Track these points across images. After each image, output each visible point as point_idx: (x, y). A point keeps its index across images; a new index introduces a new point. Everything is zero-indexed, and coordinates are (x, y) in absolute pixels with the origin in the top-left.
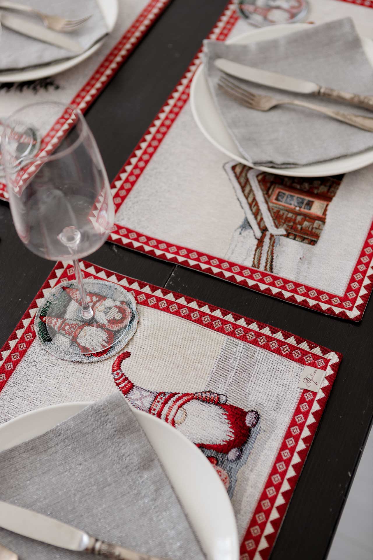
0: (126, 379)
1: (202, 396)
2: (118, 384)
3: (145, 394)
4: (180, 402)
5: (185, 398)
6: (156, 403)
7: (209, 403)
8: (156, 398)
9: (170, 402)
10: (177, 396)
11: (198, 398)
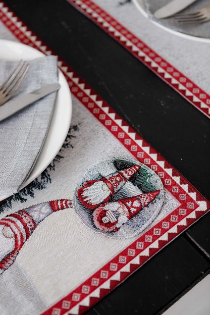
0: (63, 208)
1: (12, 256)
2: (62, 200)
3: (42, 216)
4: (19, 238)
5: (19, 243)
6: (29, 220)
7: (3, 259)
9: (23, 231)
11: (13, 252)
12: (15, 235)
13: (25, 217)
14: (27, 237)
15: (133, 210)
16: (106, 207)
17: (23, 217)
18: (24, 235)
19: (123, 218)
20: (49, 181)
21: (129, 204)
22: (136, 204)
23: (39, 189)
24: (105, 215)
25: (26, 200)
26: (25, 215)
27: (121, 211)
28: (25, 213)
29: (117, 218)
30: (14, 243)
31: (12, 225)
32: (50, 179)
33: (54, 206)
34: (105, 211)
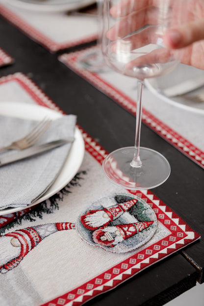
3: (47, 233)
4: (25, 247)
8: (40, 237)
10: (30, 248)
12: (22, 245)
13: (33, 232)
14: (32, 247)
15: (128, 233)
16: (105, 230)
17: (31, 232)
18: (30, 245)
19: (120, 238)
20: (57, 208)
21: (125, 229)
22: (132, 229)
23: (48, 213)
24: (103, 235)
25: (34, 220)
26: (33, 231)
27: (118, 233)
28: (33, 229)
29: (114, 238)
30: (20, 251)
31: (20, 238)
32: (58, 207)
33: (58, 227)
34: (104, 232)
